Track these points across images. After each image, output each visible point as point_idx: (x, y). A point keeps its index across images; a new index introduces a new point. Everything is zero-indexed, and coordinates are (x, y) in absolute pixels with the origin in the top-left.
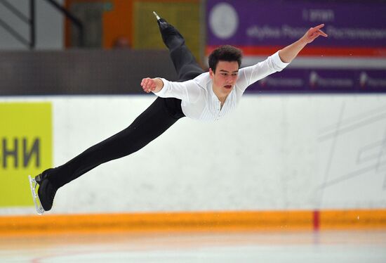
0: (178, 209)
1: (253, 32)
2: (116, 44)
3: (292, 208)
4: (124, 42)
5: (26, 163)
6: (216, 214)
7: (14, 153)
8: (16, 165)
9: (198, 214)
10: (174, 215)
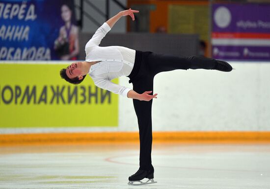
0: (194, 129)
1: (240, 24)
2: (158, 30)
3: (262, 130)
4: (163, 29)
5: (102, 101)
6: (217, 133)
7: (96, 95)
8: (96, 102)
9: (206, 133)
10: (192, 133)
